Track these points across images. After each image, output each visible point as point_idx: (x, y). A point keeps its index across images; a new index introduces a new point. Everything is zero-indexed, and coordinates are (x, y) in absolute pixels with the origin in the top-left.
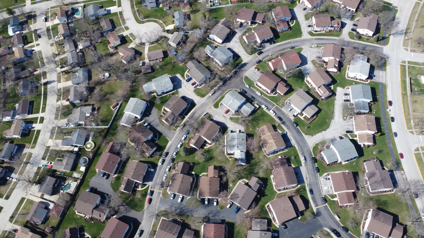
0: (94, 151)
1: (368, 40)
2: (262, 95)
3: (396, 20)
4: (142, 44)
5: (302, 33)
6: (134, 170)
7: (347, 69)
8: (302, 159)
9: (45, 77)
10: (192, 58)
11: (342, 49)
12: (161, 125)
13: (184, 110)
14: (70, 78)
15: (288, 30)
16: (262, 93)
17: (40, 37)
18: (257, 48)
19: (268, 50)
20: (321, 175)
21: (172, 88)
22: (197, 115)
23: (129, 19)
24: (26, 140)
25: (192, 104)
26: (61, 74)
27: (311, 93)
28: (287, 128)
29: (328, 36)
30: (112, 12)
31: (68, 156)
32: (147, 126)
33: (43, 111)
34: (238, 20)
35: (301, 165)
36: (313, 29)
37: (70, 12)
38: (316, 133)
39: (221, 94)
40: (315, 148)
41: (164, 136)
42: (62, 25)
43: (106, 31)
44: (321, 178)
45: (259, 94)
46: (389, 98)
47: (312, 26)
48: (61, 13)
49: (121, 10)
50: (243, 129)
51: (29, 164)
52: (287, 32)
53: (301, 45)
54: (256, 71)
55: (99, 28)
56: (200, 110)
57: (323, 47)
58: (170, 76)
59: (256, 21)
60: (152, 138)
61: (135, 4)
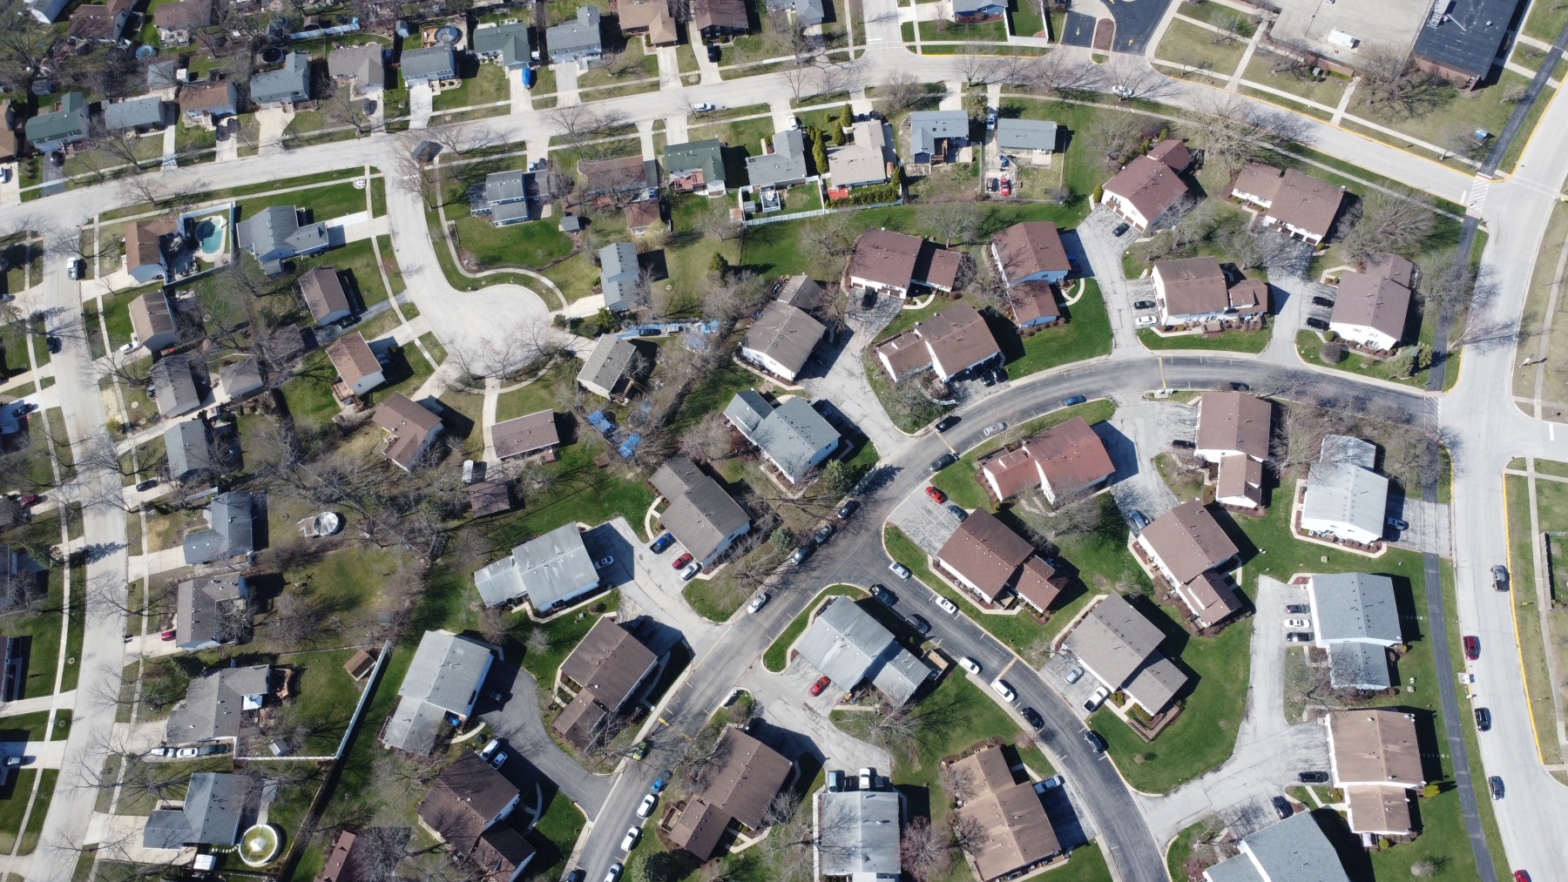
0: (277, 869)
1: (1375, 368)
2: (960, 612)
3: (1484, 281)
4: (474, 382)
5: (1112, 336)
7: (1296, 496)
9: (76, 526)
10: (672, 453)
11: (1277, 411)
12: (551, 748)
13: (645, 682)
14: (180, 532)
15: (1056, 324)
16: (956, 602)
17: (54, 345)
18: (936, 401)
19: (980, 411)
21: (594, 584)
22: (696, 702)
23: (419, 270)
25: (675, 654)
26: (142, 513)
27: (1155, 599)
28: (1064, 761)
29: (1217, 348)
30: (349, 239)
32: (495, 752)
33: (70, 683)
34: (855, 280)
36: (1154, 320)
37: (177, 240)
38: (1180, 783)
39: (794, 608)
40: (1179, 850)
41: (565, 799)
42: (146, 299)
43: (324, 323)
45: (948, 608)
46: (1467, 628)
47: (1153, 305)
48: (141, 247)
49: (385, 232)
50: (884, 770)
52: (1053, 330)
53: (1112, 389)
54: (932, 503)
55: (298, 312)
56: (710, 678)
57: (1198, 398)
58: (582, 529)
59: (930, 283)
60: (517, 808)
61: (440, 203)
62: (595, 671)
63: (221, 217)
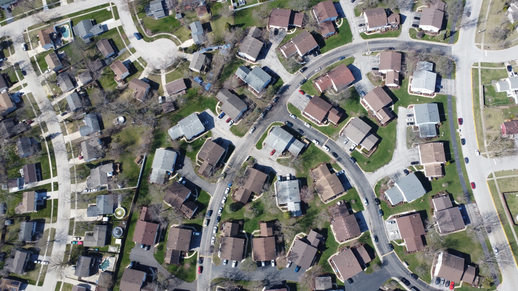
0: (126, 219)
1: (433, 38)
2: (312, 127)
4: (158, 71)
5: (352, 36)
6: (177, 239)
7: (409, 81)
8: (364, 202)
9: (45, 129)
10: (221, 88)
11: (403, 55)
12: (198, 178)
13: (222, 157)
14: (77, 127)
15: (335, 34)
16: (310, 124)
17: (24, 73)
18: (299, 63)
19: (313, 65)
20: (385, 219)
21: (203, 130)
22: (238, 161)
24: (44, 213)
25: (230, 148)
26: (64, 123)
27: (368, 117)
28: (344, 166)
29: (385, 37)
30: (109, 28)
31: (98, 229)
32: (182, 181)
33: (55, 174)
34: (271, 26)
35: (363, 209)
36: (365, 30)
37: (55, 34)
38: (377, 169)
39: (263, 130)
40: (378, 187)
41: (204, 191)
42: (50, 55)
43: (107, 57)
44: (386, 222)
45: (308, 126)
46: (459, 116)
47: (364, 25)
48: (44, 38)
49: (120, 25)
50: (294, 174)
51: (55, 242)
52: (334, 36)
53: (353, 53)
54: (301, 95)
55: (98, 54)
56: (241, 153)
57: (379, 54)
58: (197, 114)
59: (294, 25)
60: (191, 195)
61: (136, 13)
62: (208, 155)
63: (67, 25)
